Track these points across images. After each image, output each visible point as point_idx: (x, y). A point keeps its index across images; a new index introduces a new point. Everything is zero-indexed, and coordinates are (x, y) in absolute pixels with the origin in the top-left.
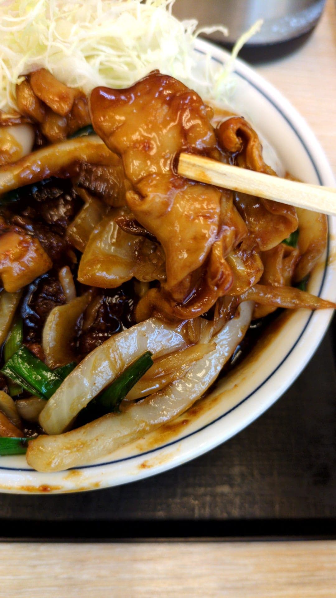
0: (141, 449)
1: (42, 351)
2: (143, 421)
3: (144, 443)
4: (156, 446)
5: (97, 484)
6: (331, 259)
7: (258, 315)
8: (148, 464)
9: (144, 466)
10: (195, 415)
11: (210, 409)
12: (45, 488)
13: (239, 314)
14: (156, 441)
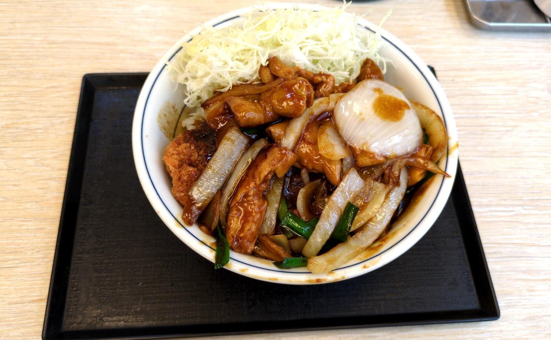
0: (361, 260)
1: (299, 214)
2: (358, 247)
3: (362, 257)
4: (369, 258)
5: (343, 277)
6: (450, 152)
7: (410, 185)
8: (367, 266)
9: (365, 267)
10: (385, 242)
11: (392, 238)
12: (318, 280)
13: (400, 185)
14: (367, 255)
